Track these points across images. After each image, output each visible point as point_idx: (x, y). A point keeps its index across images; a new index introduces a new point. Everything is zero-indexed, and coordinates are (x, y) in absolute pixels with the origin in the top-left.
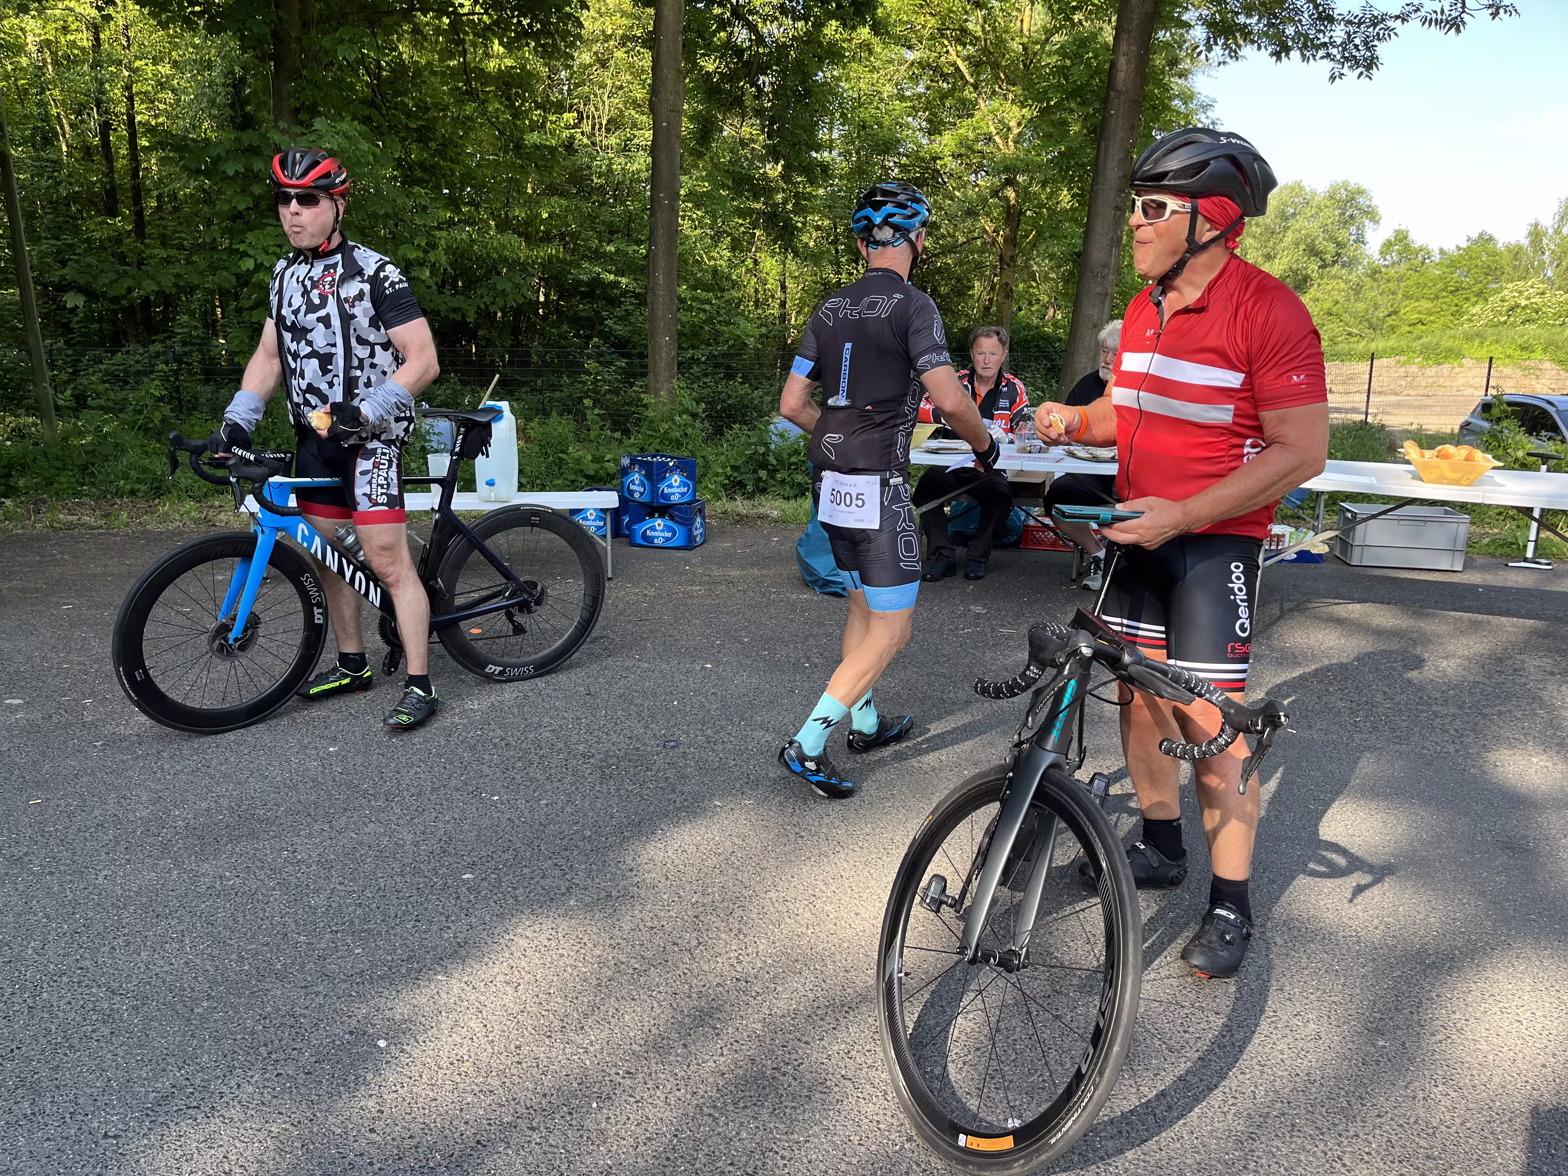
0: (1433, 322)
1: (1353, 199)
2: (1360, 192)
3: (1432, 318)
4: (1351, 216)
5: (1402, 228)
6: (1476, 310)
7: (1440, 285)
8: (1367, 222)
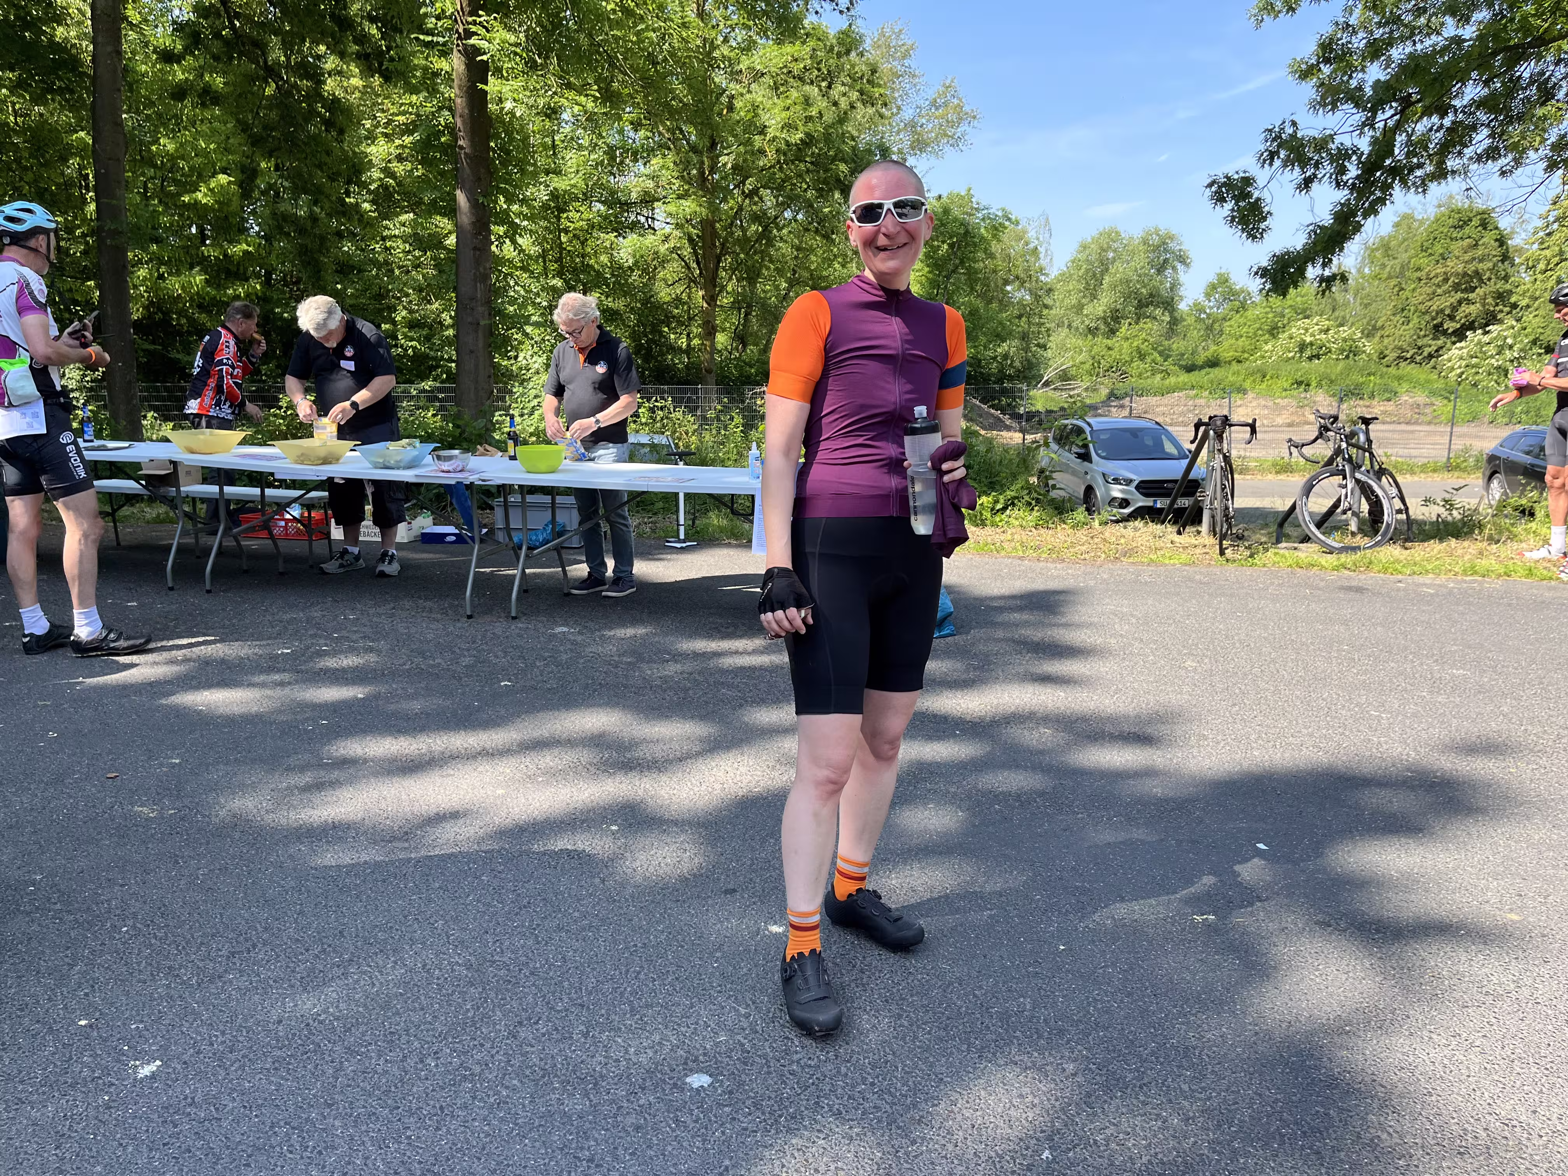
0: (1247, 359)
1: (1164, 243)
2: (1171, 238)
3: (1246, 355)
4: (1166, 261)
5: (1223, 271)
6: (1269, 347)
7: (1257, 325)
8: (1179, 266)
